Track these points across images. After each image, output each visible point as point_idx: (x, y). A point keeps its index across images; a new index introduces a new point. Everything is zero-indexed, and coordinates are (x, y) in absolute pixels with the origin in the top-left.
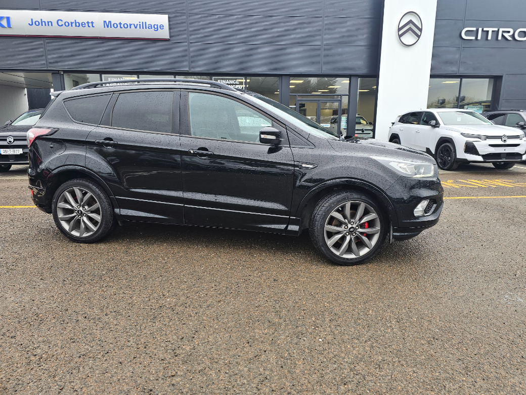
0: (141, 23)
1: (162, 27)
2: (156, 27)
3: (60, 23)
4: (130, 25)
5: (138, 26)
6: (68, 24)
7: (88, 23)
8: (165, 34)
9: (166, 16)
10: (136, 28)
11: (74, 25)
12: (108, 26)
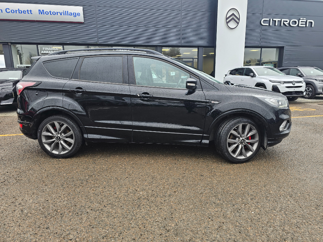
0: (65, 12)
1: (79, 14)
2: (75, 14)
3: (8, 11)
4: (57, 13)
5: (63, 13)
6: (13, 11)
7: (28, 11)
8: (81, 19)
9: (82, 7)
10: (61, 15)
11: (18, 12)
12: (42, 14)
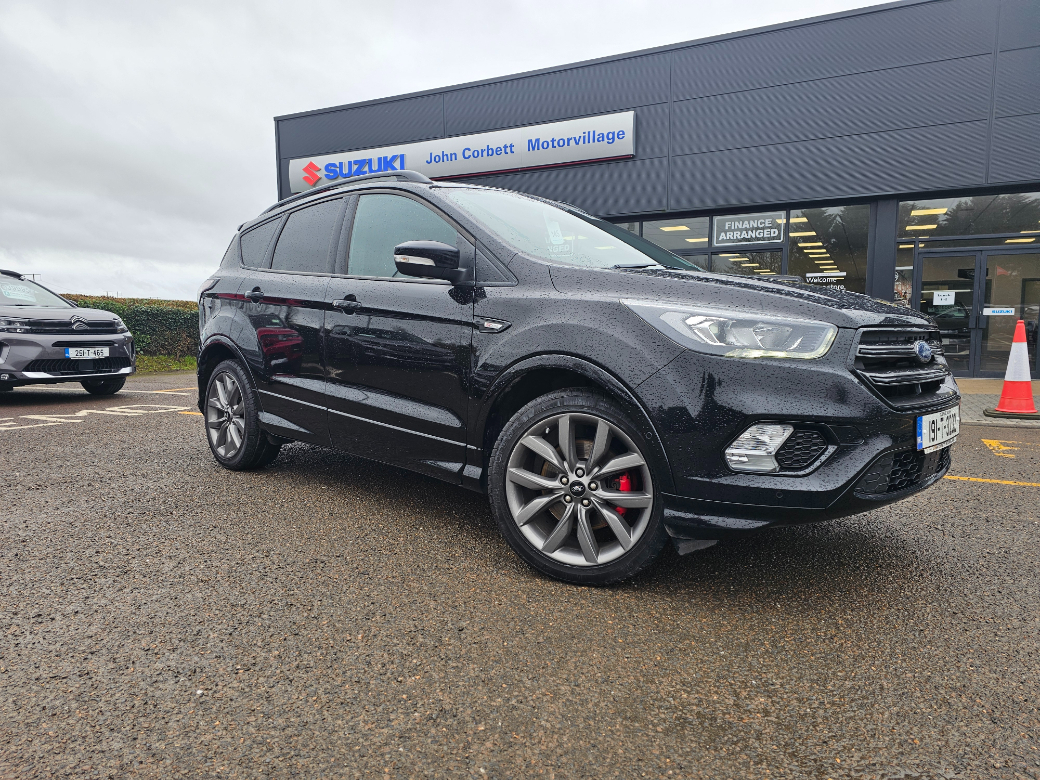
0: (587, 135)
1: (621, 134)
2: (611, 136)
3: (467, 153)
4: (569, 140)
5: (582, 140)
6: (477, 154)
7: (505, 147)
8: (626, 146)
9: (631, 114)
10: (577, 143)
11: (485, 153)
12: (533, 149)
